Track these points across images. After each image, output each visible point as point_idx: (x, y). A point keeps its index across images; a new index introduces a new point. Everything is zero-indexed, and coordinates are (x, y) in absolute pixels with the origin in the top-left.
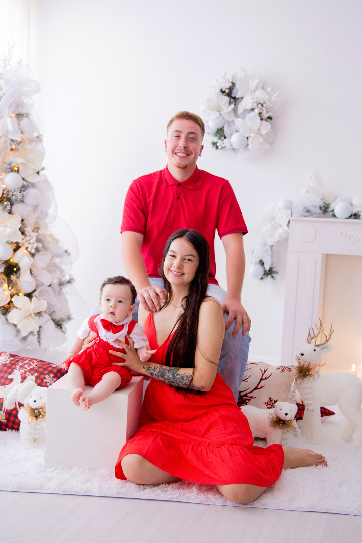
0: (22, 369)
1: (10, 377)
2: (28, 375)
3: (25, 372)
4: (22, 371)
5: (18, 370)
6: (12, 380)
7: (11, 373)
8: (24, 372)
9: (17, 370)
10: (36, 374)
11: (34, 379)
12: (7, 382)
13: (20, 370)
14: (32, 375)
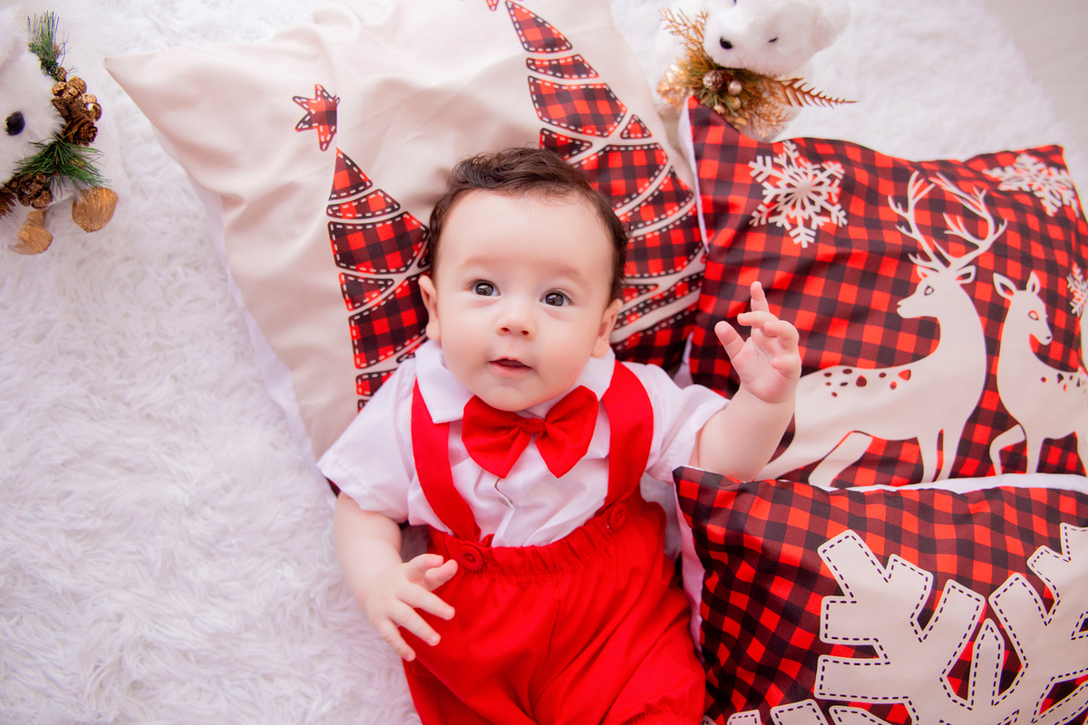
0: (958, 255)
1: (909, 308)
2: (1004, 287)
3: (983, 276)
4: (960, 263)
5: (936, 263)
6: (928, 331)
7: (906, 287)
8: (972, 269)
9: (926, 258)
10: (1034, 279)
11: (1040, 307)
12: (906, 342)
13: (946, 263)
14: (1022, 285)
